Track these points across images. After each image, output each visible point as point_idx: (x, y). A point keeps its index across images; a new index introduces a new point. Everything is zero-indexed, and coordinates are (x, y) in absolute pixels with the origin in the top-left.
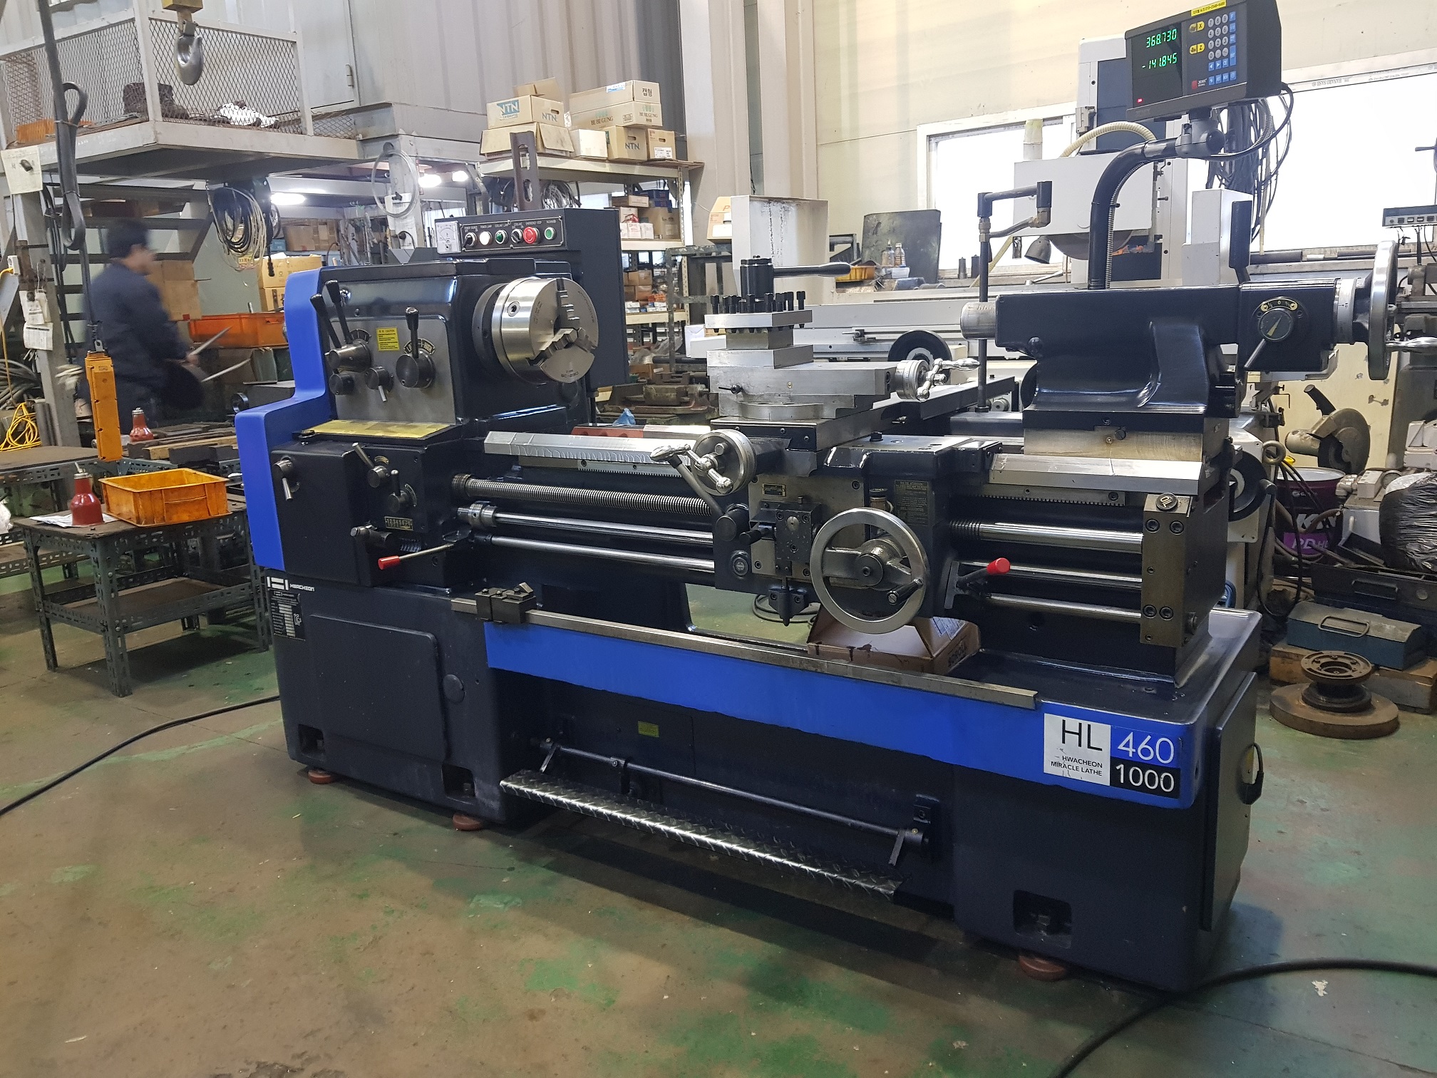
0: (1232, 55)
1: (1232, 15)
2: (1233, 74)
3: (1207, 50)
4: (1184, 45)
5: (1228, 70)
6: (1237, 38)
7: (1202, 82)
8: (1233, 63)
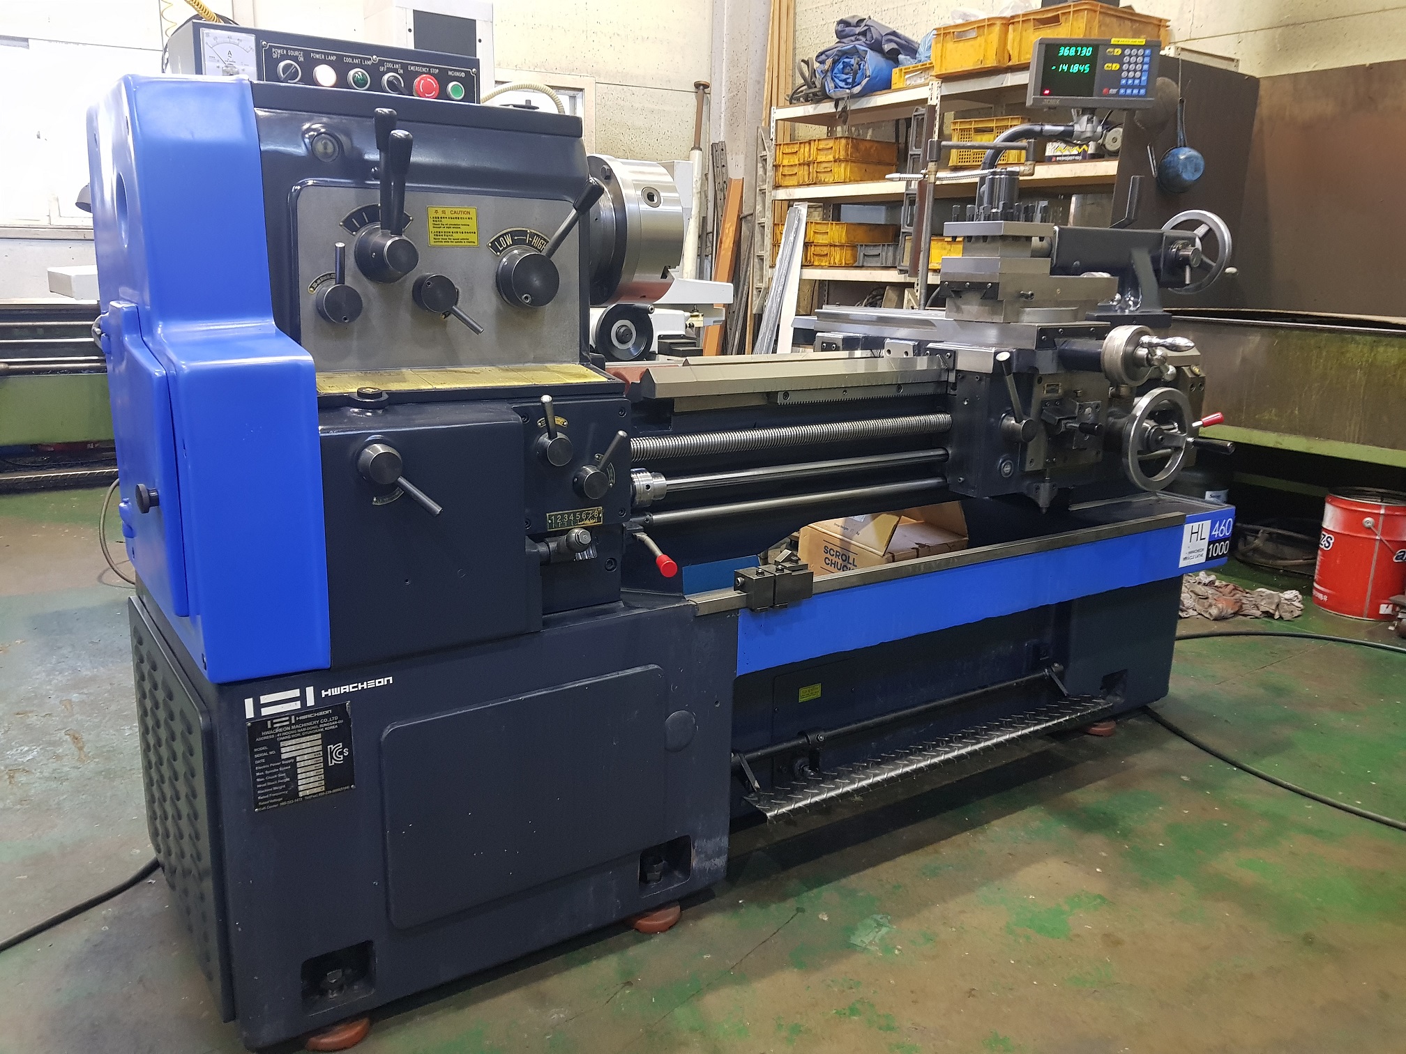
0: (1144, 78)
1: (1148, 52)
2: (1142, 91)
3: (1121, 70)
4: (1099, 61)
5: (1140, 87)
6: (1149, 67)
7: (1113, 91)
8: (1144, 83)
